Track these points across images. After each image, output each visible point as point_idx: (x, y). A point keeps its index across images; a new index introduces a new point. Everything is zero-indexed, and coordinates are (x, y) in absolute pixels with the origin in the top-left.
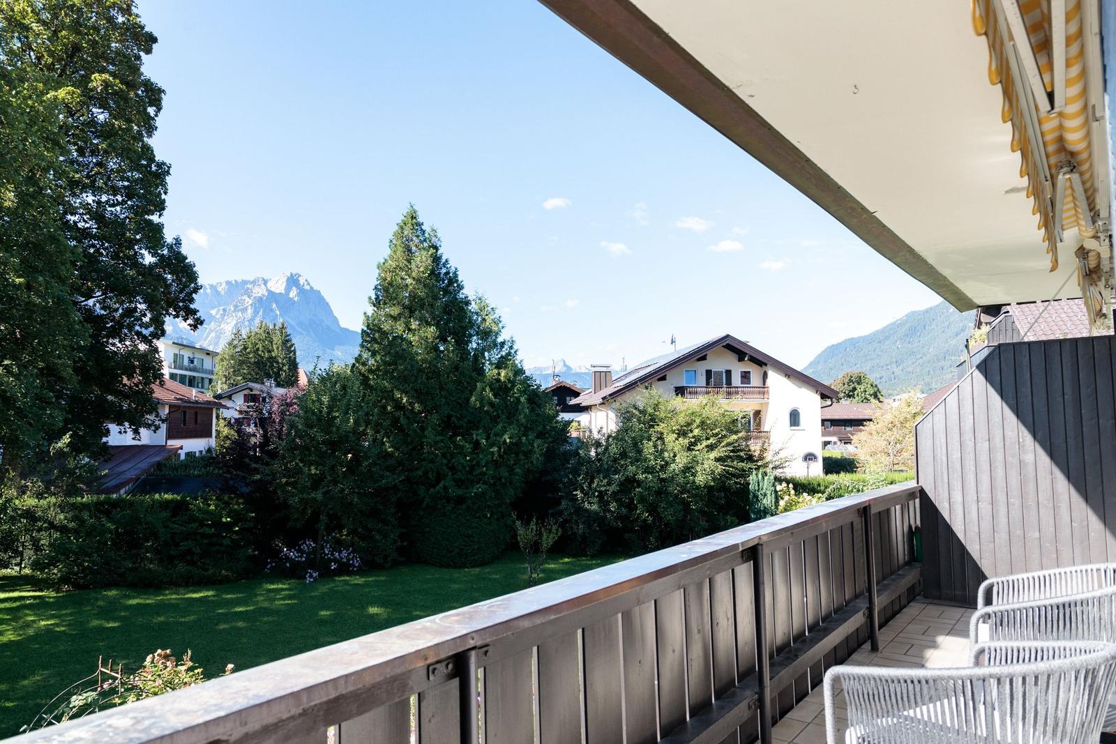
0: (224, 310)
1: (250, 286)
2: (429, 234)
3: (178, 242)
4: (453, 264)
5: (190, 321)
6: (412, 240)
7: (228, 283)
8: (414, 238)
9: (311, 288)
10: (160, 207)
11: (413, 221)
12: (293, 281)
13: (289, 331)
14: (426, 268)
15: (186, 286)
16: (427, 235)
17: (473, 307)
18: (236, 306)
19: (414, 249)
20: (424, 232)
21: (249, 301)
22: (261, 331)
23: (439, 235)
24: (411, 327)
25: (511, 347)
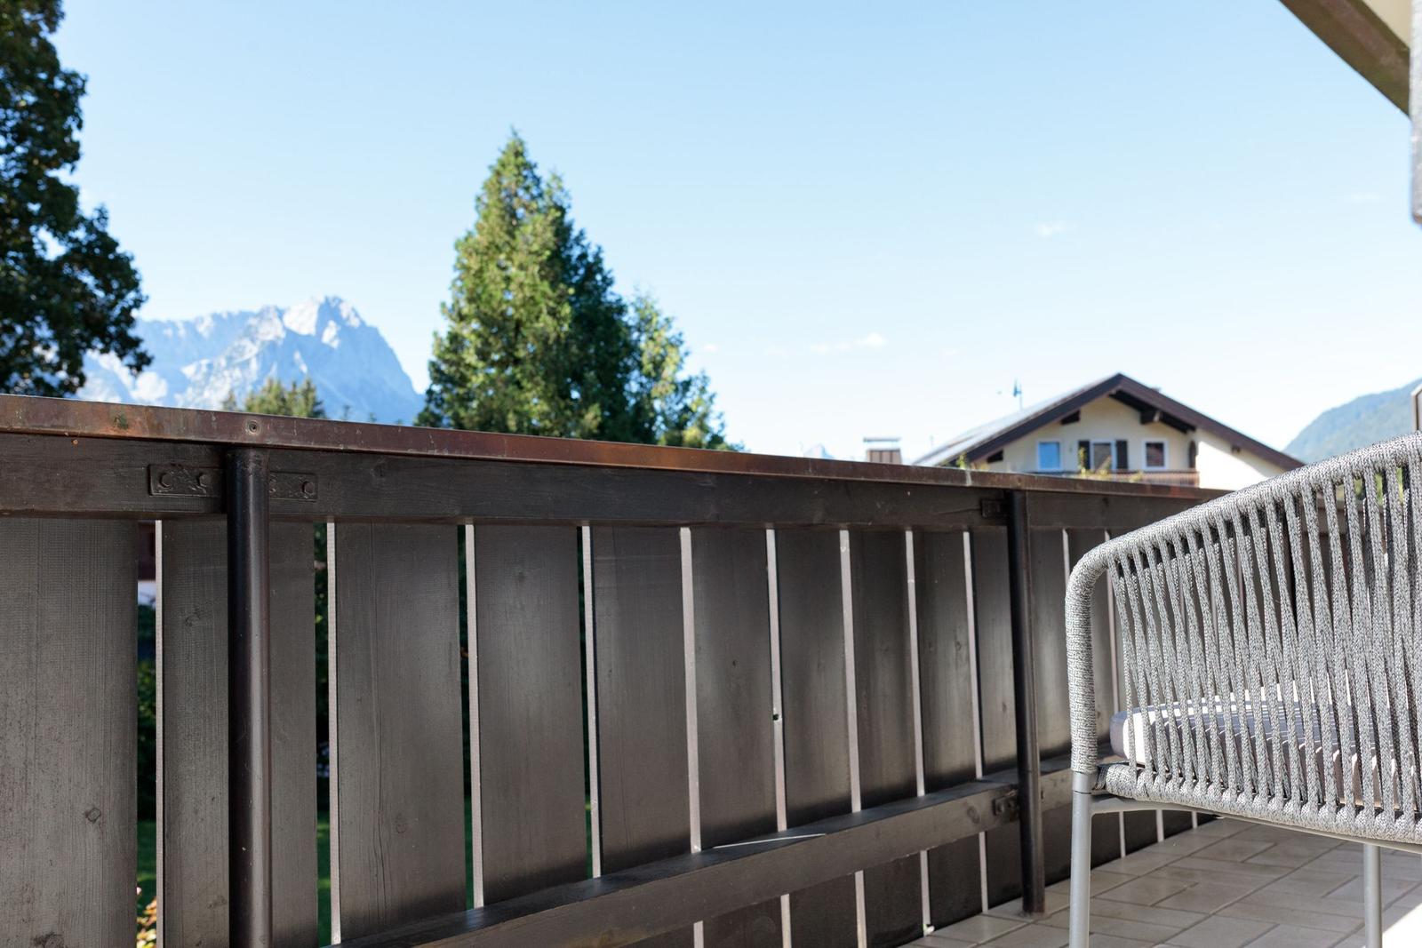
0: (210, 366)
1: (252, 321)
2: (548, 185)
3: (103, 215)
4: (593, 241)
5: (130, 359)
6: (516, 195)
7: (216, 317)
8: (521, 193)
9: (363, 323)
10: (71, 154)
11: (517, 161)
12: (329, 311)
13: (319, 395)
14: (545, 247)
15: (120, 296)
16: (543, 186)
17: (630, 318)
18: (230, 359)
19: (520, 212)
20: (537, 180)
21: (251, 350)
22: (271, 397)
23: (566, 186)
24: (516, 354)
25: (703, 390)
